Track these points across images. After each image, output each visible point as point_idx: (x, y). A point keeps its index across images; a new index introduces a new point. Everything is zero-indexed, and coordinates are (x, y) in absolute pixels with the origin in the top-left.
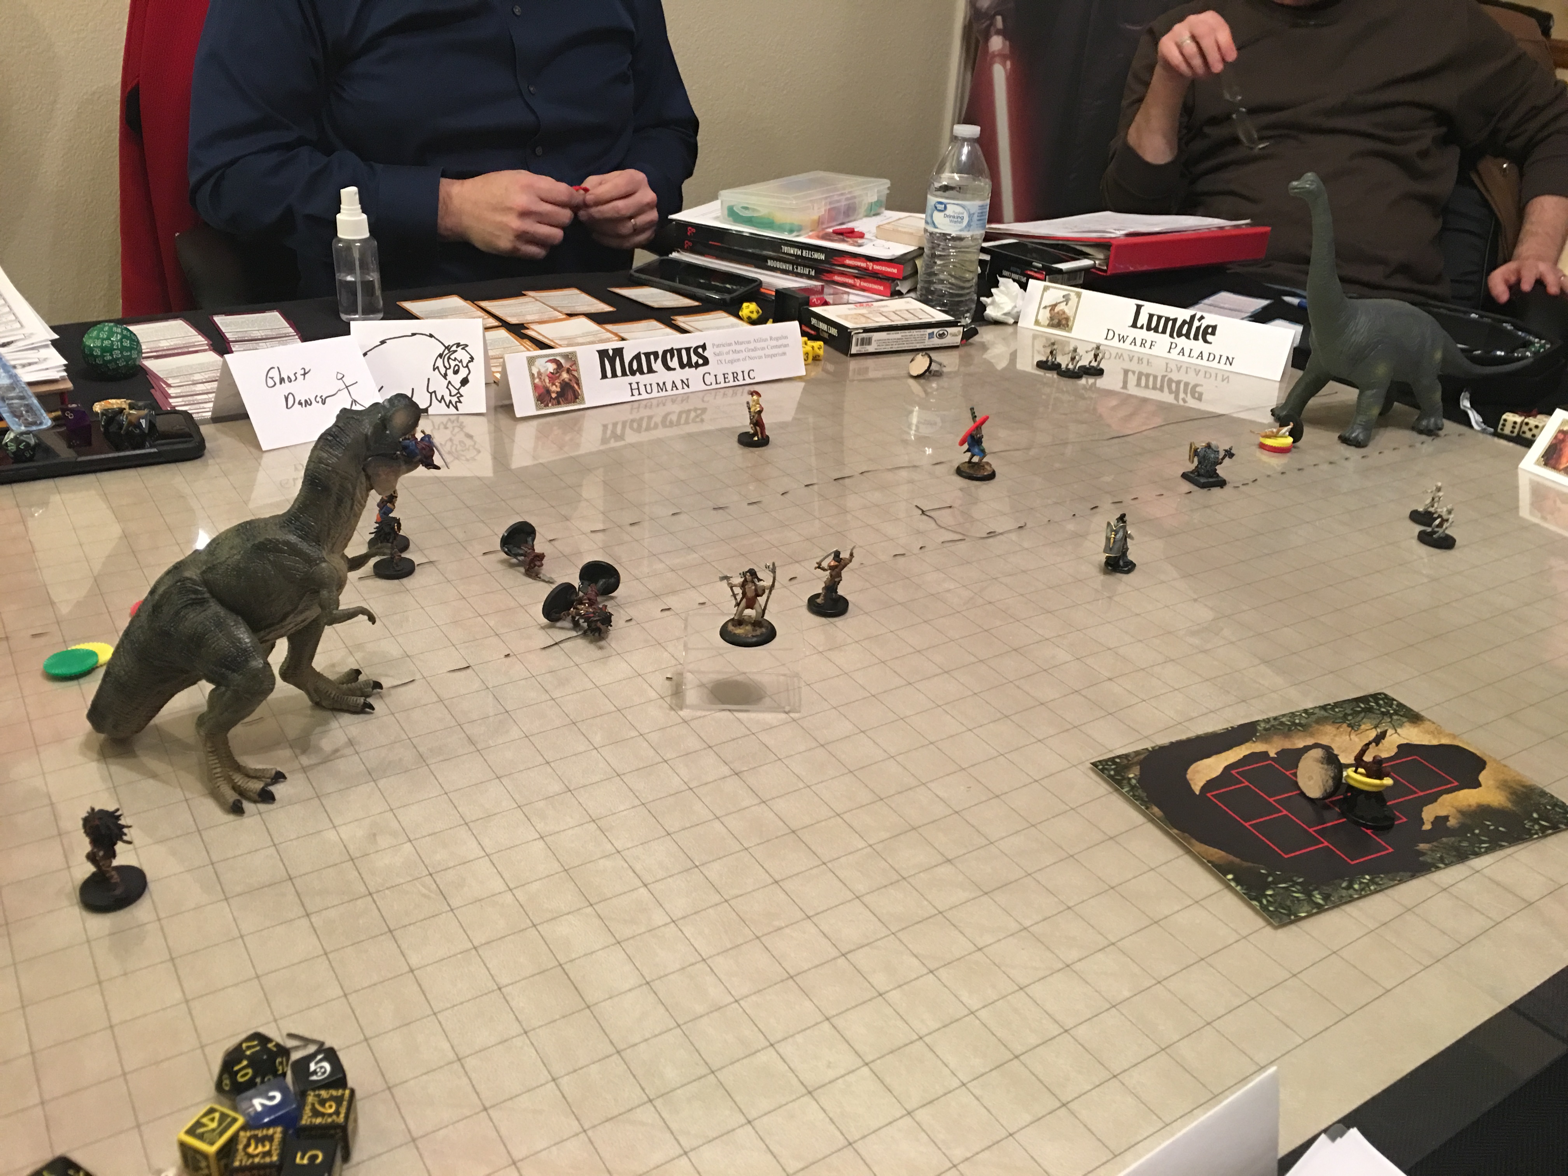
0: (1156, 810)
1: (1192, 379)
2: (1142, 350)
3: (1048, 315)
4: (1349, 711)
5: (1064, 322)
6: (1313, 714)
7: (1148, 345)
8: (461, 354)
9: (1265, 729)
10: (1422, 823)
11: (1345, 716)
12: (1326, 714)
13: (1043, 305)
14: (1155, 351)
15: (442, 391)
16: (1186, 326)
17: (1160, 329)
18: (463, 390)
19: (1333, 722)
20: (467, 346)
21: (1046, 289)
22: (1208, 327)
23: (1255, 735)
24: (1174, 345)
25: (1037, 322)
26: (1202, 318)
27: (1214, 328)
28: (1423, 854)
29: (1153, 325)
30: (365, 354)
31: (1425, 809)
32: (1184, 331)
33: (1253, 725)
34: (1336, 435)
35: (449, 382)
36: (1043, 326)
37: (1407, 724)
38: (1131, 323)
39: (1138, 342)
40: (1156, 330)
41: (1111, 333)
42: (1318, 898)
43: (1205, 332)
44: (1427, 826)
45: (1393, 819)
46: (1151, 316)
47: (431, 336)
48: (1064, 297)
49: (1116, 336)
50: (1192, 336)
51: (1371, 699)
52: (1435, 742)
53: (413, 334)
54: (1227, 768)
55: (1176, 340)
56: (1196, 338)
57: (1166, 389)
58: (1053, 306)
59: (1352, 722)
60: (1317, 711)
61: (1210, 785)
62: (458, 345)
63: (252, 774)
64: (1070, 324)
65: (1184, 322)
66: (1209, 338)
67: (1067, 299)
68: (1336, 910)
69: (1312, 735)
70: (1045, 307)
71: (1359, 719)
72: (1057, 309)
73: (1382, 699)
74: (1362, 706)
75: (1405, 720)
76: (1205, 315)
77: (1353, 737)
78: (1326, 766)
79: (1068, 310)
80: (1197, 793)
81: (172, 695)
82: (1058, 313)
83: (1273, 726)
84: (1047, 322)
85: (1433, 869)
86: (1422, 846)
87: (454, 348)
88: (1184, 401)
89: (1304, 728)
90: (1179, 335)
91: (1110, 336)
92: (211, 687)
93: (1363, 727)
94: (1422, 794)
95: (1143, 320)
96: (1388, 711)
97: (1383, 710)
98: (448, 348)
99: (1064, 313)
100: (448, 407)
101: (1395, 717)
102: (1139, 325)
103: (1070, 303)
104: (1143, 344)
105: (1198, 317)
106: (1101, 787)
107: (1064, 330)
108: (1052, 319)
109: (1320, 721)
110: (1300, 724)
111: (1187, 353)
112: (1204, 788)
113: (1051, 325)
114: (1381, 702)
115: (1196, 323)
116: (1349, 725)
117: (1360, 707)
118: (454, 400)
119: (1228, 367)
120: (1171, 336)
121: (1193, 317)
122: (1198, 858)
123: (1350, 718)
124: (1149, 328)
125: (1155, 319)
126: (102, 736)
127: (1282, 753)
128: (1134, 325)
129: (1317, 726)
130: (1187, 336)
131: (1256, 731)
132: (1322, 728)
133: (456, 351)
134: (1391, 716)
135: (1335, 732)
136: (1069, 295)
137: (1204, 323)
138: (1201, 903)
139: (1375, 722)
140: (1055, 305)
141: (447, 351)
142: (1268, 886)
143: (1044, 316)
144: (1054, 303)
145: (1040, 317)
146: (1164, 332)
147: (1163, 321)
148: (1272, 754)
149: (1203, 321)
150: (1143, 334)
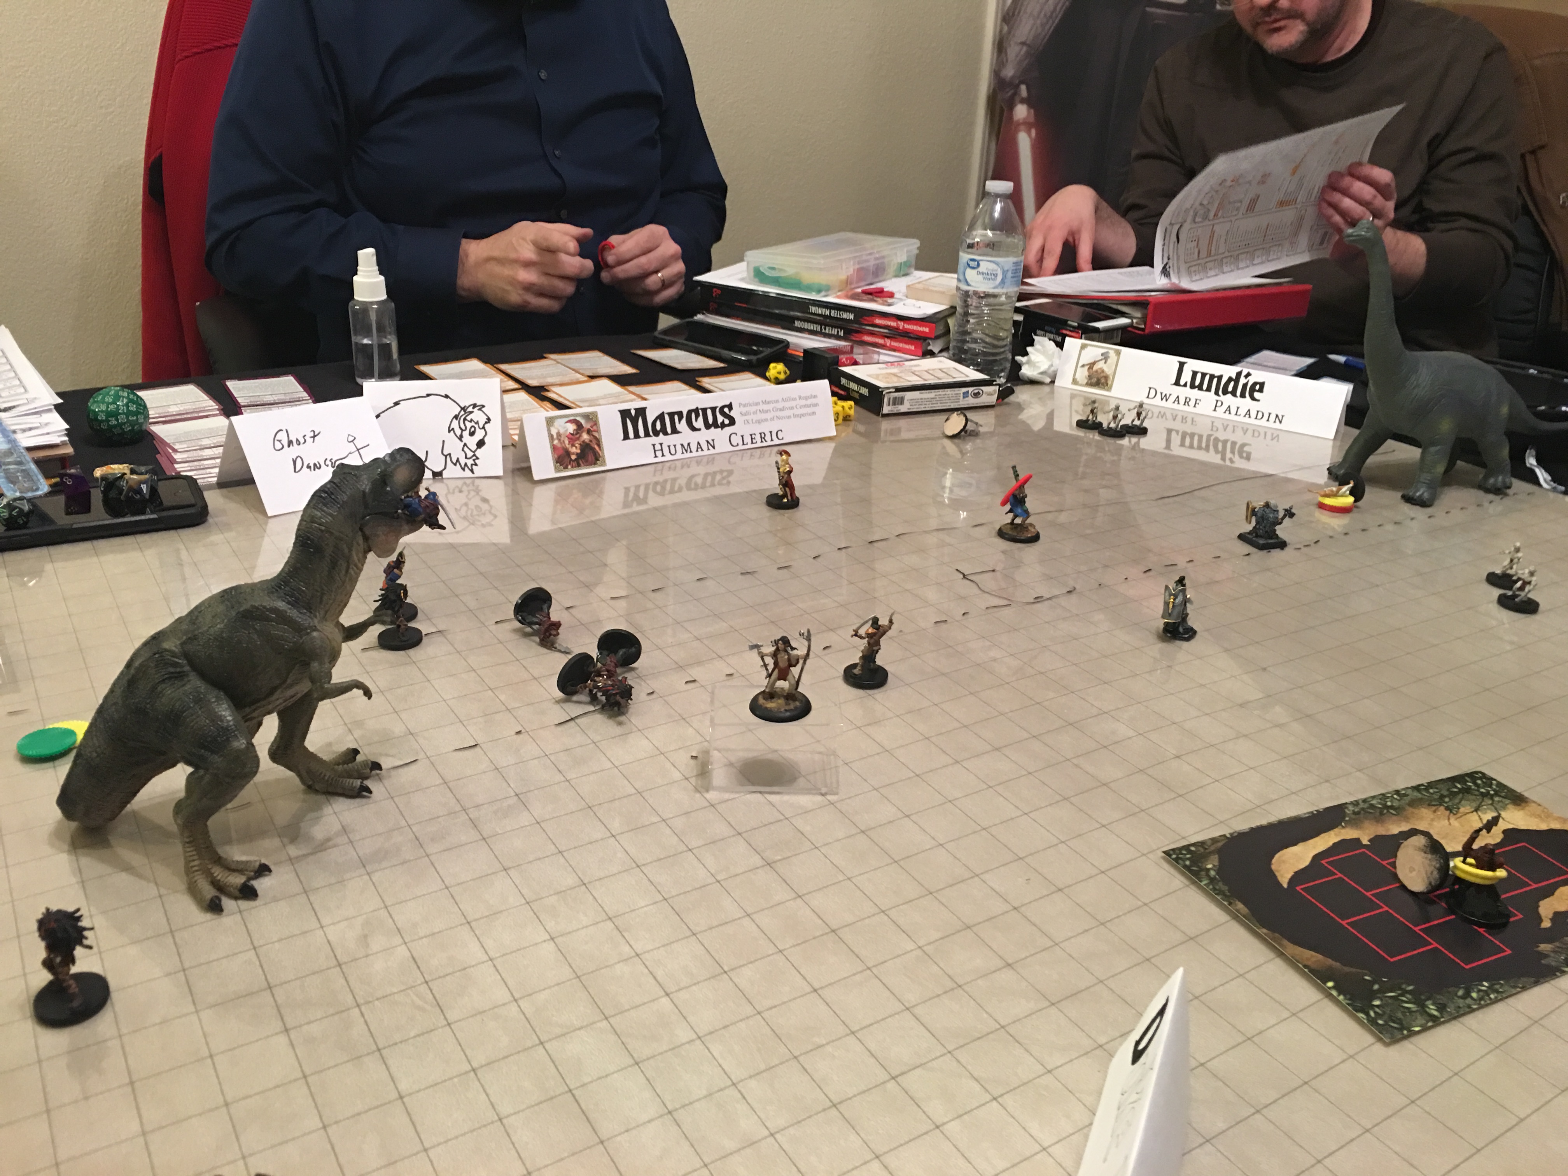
0: (1240, 906)
1: (1239, 438)
2: (1186, 408)
3: (1086, 374)
4: (1445, 793)
5: (1103, 380)
6: (1405, 795)
7: (1192, 403)
8: (477, 416)
9: (1354, 813)
10: (1540, 920)
11: (1442, 797)
12: (1420, 796)
13: (1080, 364)
14: (1199, 410)
15: (457, 452)
16: (1232, 384)
17: (1205, 387)
18: (479, 453)
19: (1429, 805)
20: (483, 406)
21: (1083, 347)
22: (1255, 384)
23: (1343, 819)
24: (1219, 404)
25: (1075, 382)
26: (1248, 375)
27: (1262, 385)
28: (1546, 956)
29: (1197, 382)
30: (378, 416)
31: (1541, 903)
32: (1230, 389)
33: (1341, 807)
34: (1399, 494)
35: (465, 445)
36: (1081, 385)
37: (1510, 806)
38: (1174, 381)
39: (1182, 401)
40: (1200, 387)
41: (1153, 393)
42: (1432, 1009)
43: (1252, 390)
44: (1546, 924)
45: (1508, 916)
46: (1195, 374)
47: (447, 396)
48: (1102, 355)
49: (1159, 395)
50: (1238, 393)
51: (1467, 778)
52: (1543, 827)
53: (428, 395)
54: (1317, 858)
55: (1222, 398)
56: (1243, 395)
57: (1211, 448)
58: (1092, 365)
59: (1450, 804)
60: (1409, 792)
61: (1299, 876)
62: (475, 406)
63: (233, 867)
64: (1109, 383)
65: (1230, 379)
66: (1257, 395)
67: (1105, 357)
68: (1453, 1022)
69: (1407, 819)
70: (1083, 366)
71: (1457, 801)
72: (1095, 368)
73: (1480, 778)
74: (1459, 786)
75: (1507, 801)
76: (1251, 371)
77: (1452, 820)
78: (1430, 856)
79: (1107, 368)
80: (1285, 886)
81: (149, 779)
82: (1097, 371)
83: (1363, 809)
84: (1086, 381)
85: (1558, 974)
86: (1544, 947)
87: (470, 409)
88: (1231, 461)
89: (1398, 811)
90: (1225, 392)
91: (1152, 395)
92: (190, 770)
93: (1462, 810)
94: (1535, 886)
95: (1186, 377)
96: (1488, 792)
97: (1483, 790)
98: (463, 409)
99: (1103, 371)
100: (463, 469)
101: (1497, 799)
102: (1182, 383)
103: (1109, 361)
104: (1186, 402)
105: (1244, 374)
106: (1176, 880)
107: (1104, 388)
108: (1090, 377)
109: (1414, 803)
110: (1392, 807)
111: (1233, 411)
112: (1292, 881)
113: (1090, 384)
114: (1479, 782)
115: (1243, 380)
116: (1447, 808)
117: (1456, 787)
118: (470, 462)
119: (1277, 425)
120: (1217, 393)
121: (1239, 374)
122: (1292, 962)
123: (1447, 800)
124: (1193, 386)
125: (1199, 376)
126: (74, 825)
127: (1377, 840)
128: (1177, 383)
129: (1410, 810)
130: (1234, 393)
131: (1344, 815)
132: (1416, 811)
133: (471, 412)
134: (1492, 797)
135: (1432, 816)
136: (1107, 352)
137: (1251, 380)
138: (1301, 1015)
139: (1475, 805)
140: (1094, 363)
141: (462, 412)
142: (1373, 995)
143: (1082, 374)
144: (1092, 361)
145: (1077, 376)
146: (1209, 389)
147: (1207, 378)
148: (1365, 842)
149: (1249, 378)
150: (1187, 392)
